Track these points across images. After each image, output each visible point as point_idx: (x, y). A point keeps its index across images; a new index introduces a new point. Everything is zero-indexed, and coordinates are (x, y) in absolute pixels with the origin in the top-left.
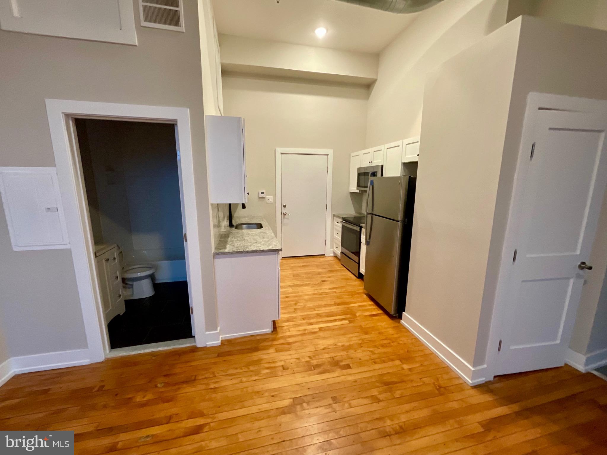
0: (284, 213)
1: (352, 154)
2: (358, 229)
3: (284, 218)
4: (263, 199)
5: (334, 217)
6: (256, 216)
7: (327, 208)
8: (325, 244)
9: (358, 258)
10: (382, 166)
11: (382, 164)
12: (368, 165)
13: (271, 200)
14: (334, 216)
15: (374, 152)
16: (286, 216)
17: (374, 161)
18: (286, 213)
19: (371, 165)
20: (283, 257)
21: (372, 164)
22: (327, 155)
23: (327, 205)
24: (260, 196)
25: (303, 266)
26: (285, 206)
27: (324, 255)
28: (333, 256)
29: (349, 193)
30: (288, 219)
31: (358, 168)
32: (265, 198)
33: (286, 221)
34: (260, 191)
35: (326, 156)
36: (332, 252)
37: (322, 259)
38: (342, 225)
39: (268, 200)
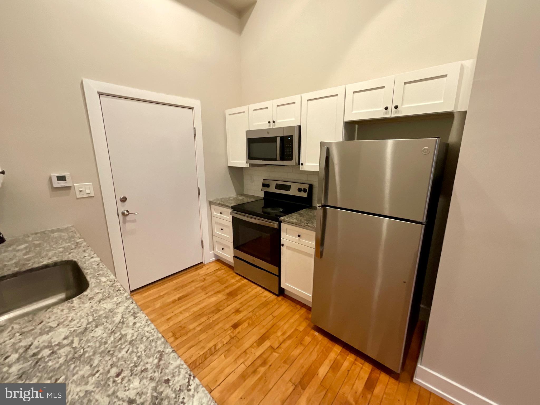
0: (123, 214)
1: (228, 112)
2: (275, 225)
3: (125, 222)
4: (67, 191)
5: (212, 206)
6: (53, 231)
7: (199, 194)
8: (203, 247)
9: (277, 268)
10: (300, 127)
11: (299, 125)
12: (266, 126)
13: (88, 191)
14: (210, 203)
15: (278, 106)
16: (128, 218)
17: (278, 121)
18: (127, 211)
19: (272, 126)
20: (131, 292)
21: (274, 125)
22: (192, 108)
23: (199, 189)
24: (55, 186)
25: (179, 299)
26: (124, 200)
27: (202, 263)
28: (215, 260)
29: (227, 167)
30: (134, 221)
31: (246, 131)
32: (72, 188)
33: (129, 226)
34: (55, 175)
35: (191, 110)
36: (213, 255)
37: (202, 272)
38: (233, 217)
39: (81, 191)
